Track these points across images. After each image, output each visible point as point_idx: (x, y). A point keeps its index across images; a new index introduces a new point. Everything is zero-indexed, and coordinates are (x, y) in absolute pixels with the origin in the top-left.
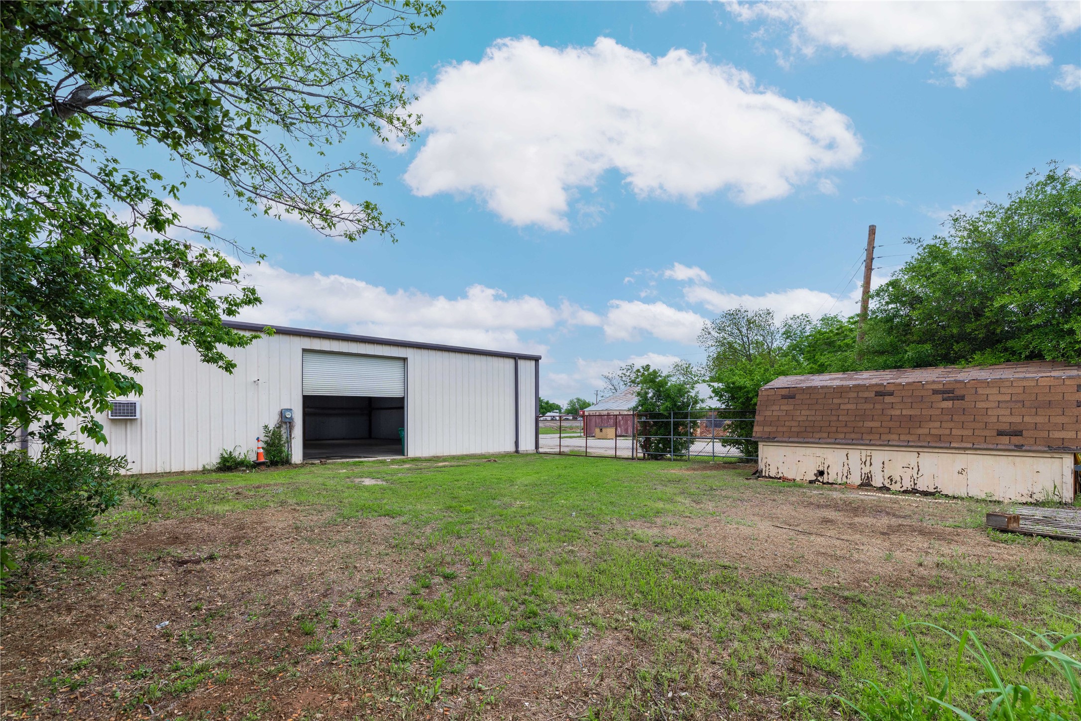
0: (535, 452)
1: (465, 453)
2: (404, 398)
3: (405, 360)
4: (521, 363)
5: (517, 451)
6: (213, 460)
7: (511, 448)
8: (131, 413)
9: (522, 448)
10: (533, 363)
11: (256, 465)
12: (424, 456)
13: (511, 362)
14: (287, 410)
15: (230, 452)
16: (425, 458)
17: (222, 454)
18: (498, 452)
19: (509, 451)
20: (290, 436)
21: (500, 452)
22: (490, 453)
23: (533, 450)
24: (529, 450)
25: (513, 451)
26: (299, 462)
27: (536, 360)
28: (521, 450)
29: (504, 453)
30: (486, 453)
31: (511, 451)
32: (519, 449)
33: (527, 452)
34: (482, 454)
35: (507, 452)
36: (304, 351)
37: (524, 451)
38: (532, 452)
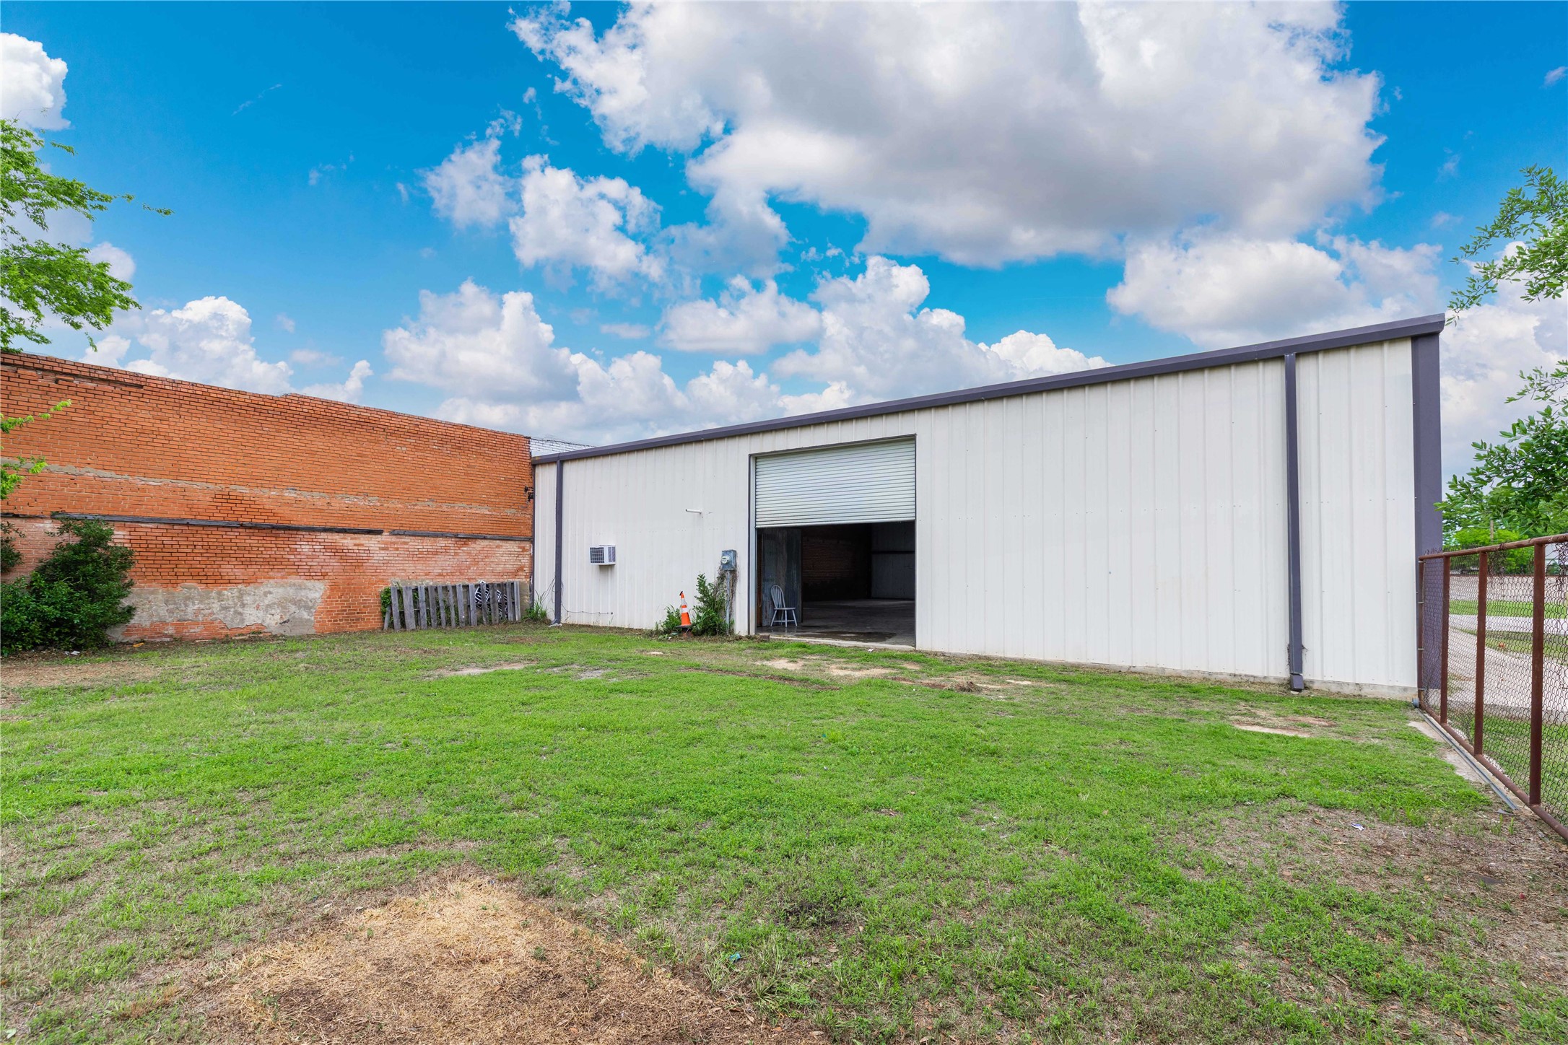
0: (1412, 695)
2: (915, 521)
5: (1295, 682)
6: (662, 619)
7: (1271, 666)
8: (602, 559)
10: (1400, 358)
11: (682, 631)
14: (729, 552)
17: (669, 613)
18: (1204, 673)
19: (1255, 674)
20: (733, 592)
21: (1210, 674)
22: (1167, 671)
23: (1405, 689)
24: (1374, 686)
25: (1275, 678)
26: (744, 633)
27: (1415, 339)
28: (1325, 679)
29: (1231, 680)
30: (1148, 670)
31: (1265, 678)
32: (1307, 675)
33: (1356, 693)
34: (1133, 669)
35: (1246, 678)
36: (756, 458)
37: (1339, 684)
38: (1397, 696)
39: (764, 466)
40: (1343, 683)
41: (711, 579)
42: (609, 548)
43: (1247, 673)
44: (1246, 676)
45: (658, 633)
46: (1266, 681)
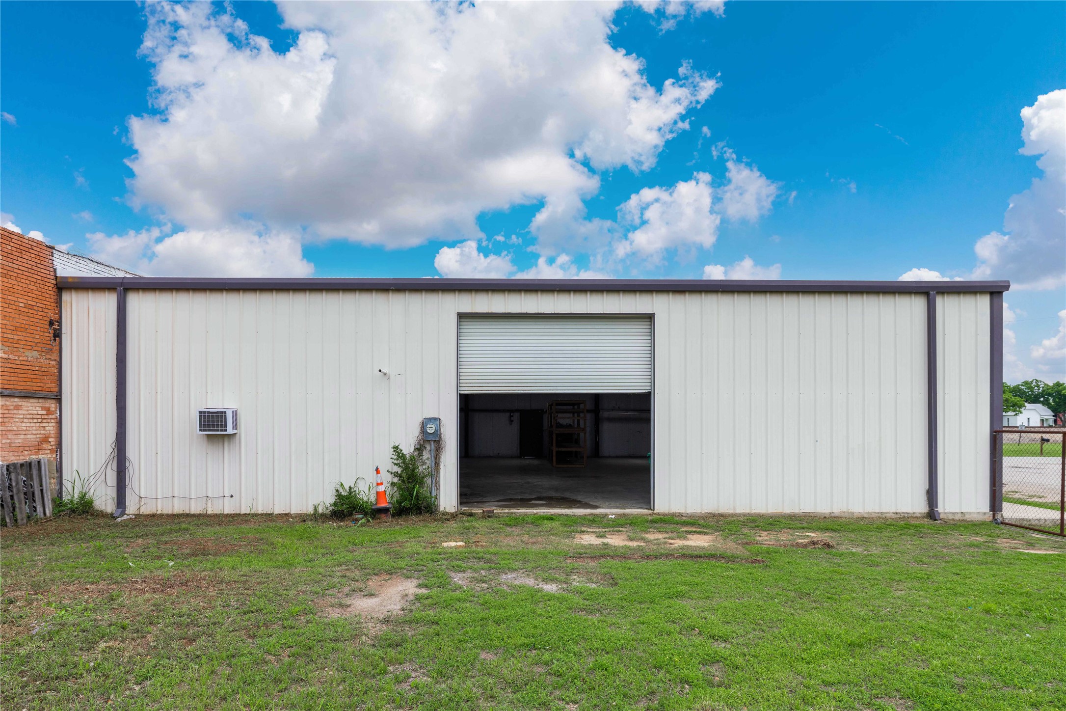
0: (989, 517)
1: (788, 511)
2: (650, 393)
3: (649, 318)
4: (945, 305)
5: (932, 514)
6: (325, 499)
7: (917, 505)
8: (222, 426)
9: (947, 505)
10: (984, 303)
11: (376, 513)
12: (690, 511)
13: (918, 304)
14: (430, 420)
15: (350, 488)
16: (691, 516)
17: (337, 491)
18: (878, 513)
19: (908, 511)
20: (437, 465)
21: (882, 513)
22: (855, 514)
23: (985, 513)
24: (970, 513)
25: (920, 513)
26: (452, 510)
27: (992, 294)
28: (946, 511)
29: (894, 516)
30: (843, 515)
31: (914, 513)
32: (940, 509)
33: (962, 518)
34: (833, 515)
35: (902, 515)
36: (462, 316)
37: (953, 513)
38: (980, 518)
39: (470, 328)
40: (955, 513)
41: (408, 449)
42: (233, 411)
43: (903, 511)
44: (903, 513)
45: (317, 517)
46: (915, 515)
